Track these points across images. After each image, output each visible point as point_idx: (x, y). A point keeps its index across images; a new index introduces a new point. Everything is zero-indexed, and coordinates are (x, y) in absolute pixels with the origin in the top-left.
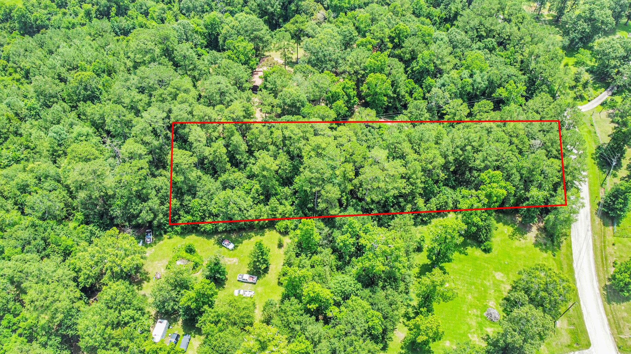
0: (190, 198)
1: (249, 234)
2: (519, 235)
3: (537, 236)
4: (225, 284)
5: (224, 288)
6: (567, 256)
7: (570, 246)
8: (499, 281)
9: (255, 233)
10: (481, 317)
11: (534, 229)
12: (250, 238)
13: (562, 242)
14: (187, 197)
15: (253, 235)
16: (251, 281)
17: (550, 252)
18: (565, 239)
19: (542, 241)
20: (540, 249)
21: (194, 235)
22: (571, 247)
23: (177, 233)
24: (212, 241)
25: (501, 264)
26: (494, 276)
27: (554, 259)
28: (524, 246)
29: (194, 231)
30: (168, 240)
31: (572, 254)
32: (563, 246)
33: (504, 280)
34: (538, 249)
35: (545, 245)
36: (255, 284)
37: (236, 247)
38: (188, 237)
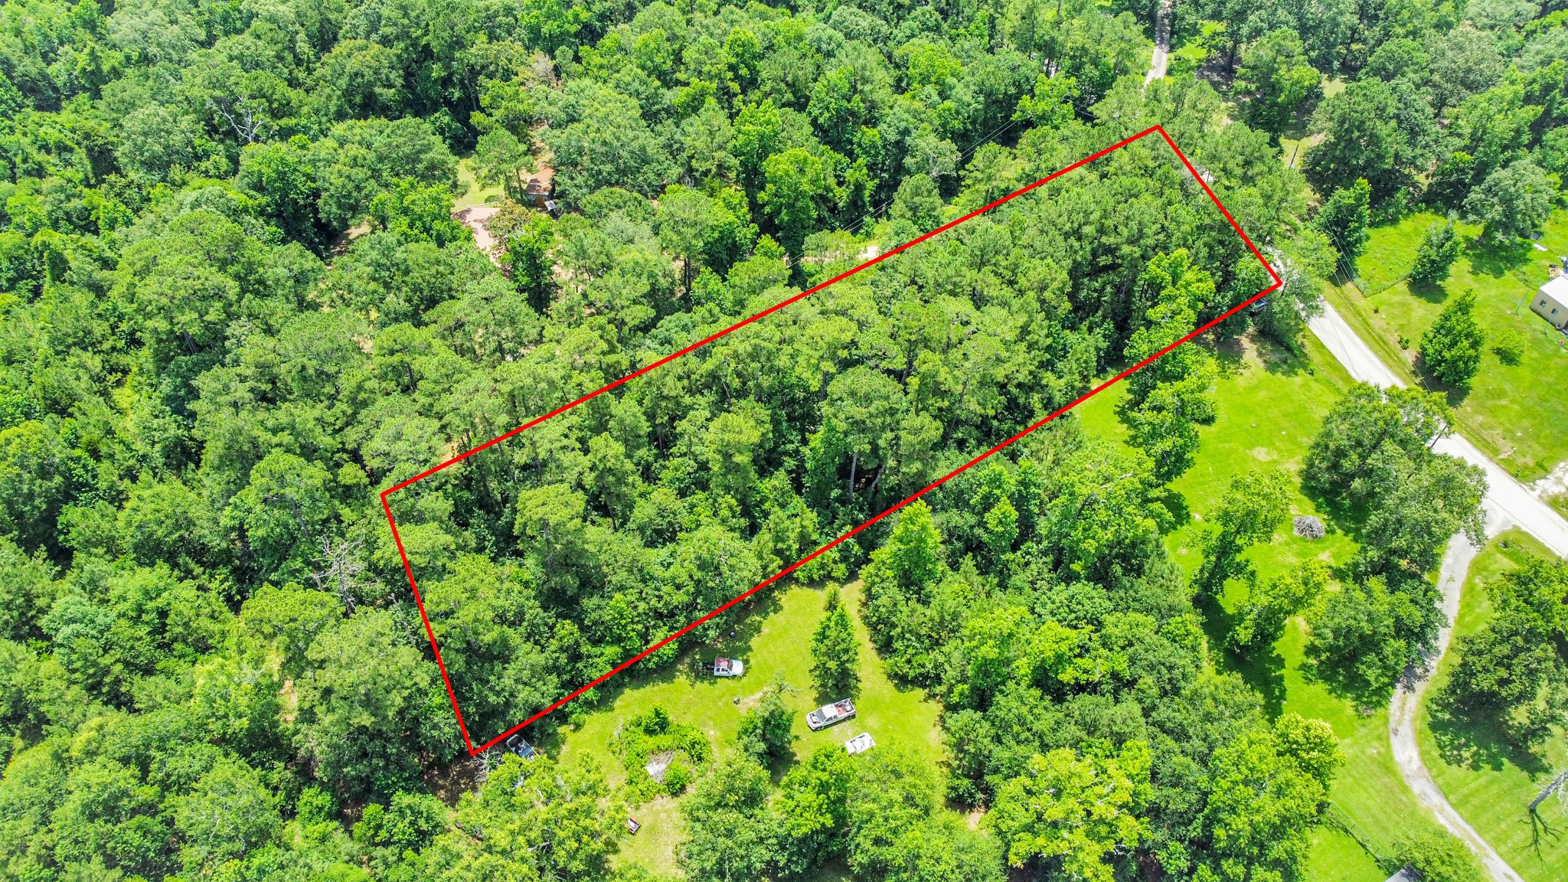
0: (595, 600)
1: (748, 621)
2: (1232, 366)
3: (1260, 355)
4: (794, 755)
5: (797, 762)
6: (1329, 364)
7: (1320, 346)
8: (1269, 463)
9: (758, 614)
10: (1294, 542)
11: (1245, 341)
12: (758, 630)
13: (1302, 345)
14: (589, 603)
15: (758, 618)
16: (846, 714)
17: (1301, 371)
18: (1304, 337)
19: (1274, 358)
20: (1283, 373)
21: (627, 691)
22: (1323, 346)
23: (590, 705)
24: (682, 680)
25: (1247, 431)
26: (1254, 459)
27: (1316, 380)
28: (1255, 381)
29: (627, 680)
30: (577, 734)
31: (1334, 358)
32: (1309, 349)
33: (1275, 457)
34: (1279, 375)
35: (1285, 362)
36: (853, 716)
37: (746, 662)
38: (618, 703)
